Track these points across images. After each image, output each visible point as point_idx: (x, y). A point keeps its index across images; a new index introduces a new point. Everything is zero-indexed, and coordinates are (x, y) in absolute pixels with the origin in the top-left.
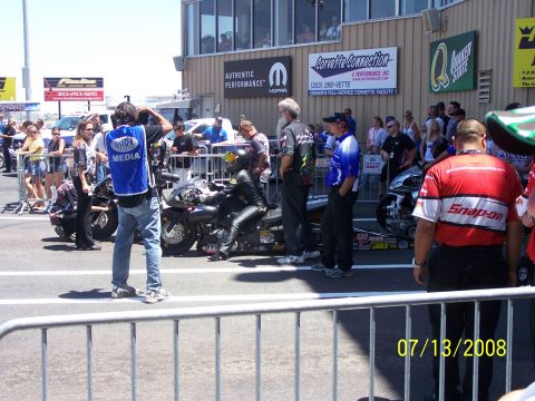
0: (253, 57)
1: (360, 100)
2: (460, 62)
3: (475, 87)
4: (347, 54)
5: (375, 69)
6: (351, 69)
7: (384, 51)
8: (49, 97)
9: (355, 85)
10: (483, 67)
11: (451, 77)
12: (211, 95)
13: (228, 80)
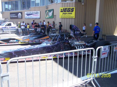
0: (15, 12)
2: (51, 14)
3: (53, 18)
4: (32, 12)
5: (36, 15)
6: (32, 14)
7: (38, 12)
9: (33, 17)
11: (49, 16)
12: (8, 18)
13: (11, 16)
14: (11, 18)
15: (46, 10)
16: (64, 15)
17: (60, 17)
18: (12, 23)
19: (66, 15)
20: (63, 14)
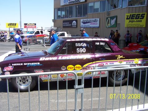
0: (69, 20)
1: (91, 29)
2: (113, 22)
3: (116, 27)
4: (89, 19)
5: (95, 23)
6: (90, 22)
7: (97, 19)
8: (25, 27)
10: (118, 23)
11: (111, 25)
12: (60, 27)
13: (64, 24)
14: (64, 27)
15: (107, 17)
16: (130, 23)
17: (126, 26)
18: (66, 33)
19: (133, 23)
20: (130, 21)
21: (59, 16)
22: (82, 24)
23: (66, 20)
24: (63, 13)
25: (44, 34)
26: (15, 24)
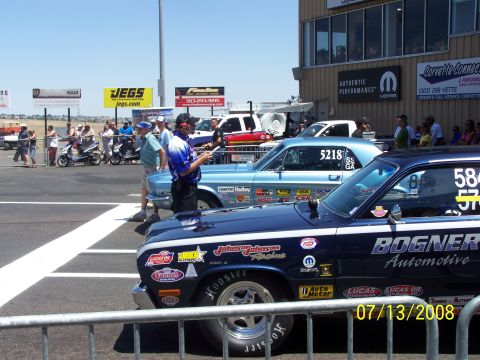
0: (364, 67)
1: (466, 104)
4: (454, 63)
6: (457, 76)
8: (180, 103)
12: (326, 100)
13: (342, 87)
14: (343, 99)
18: (352, 125)
21: (323, 51)
22: (422, 84)
23: (350, 68)
24: (341, 39)
25: (258, 128)
26: (141, 92)
